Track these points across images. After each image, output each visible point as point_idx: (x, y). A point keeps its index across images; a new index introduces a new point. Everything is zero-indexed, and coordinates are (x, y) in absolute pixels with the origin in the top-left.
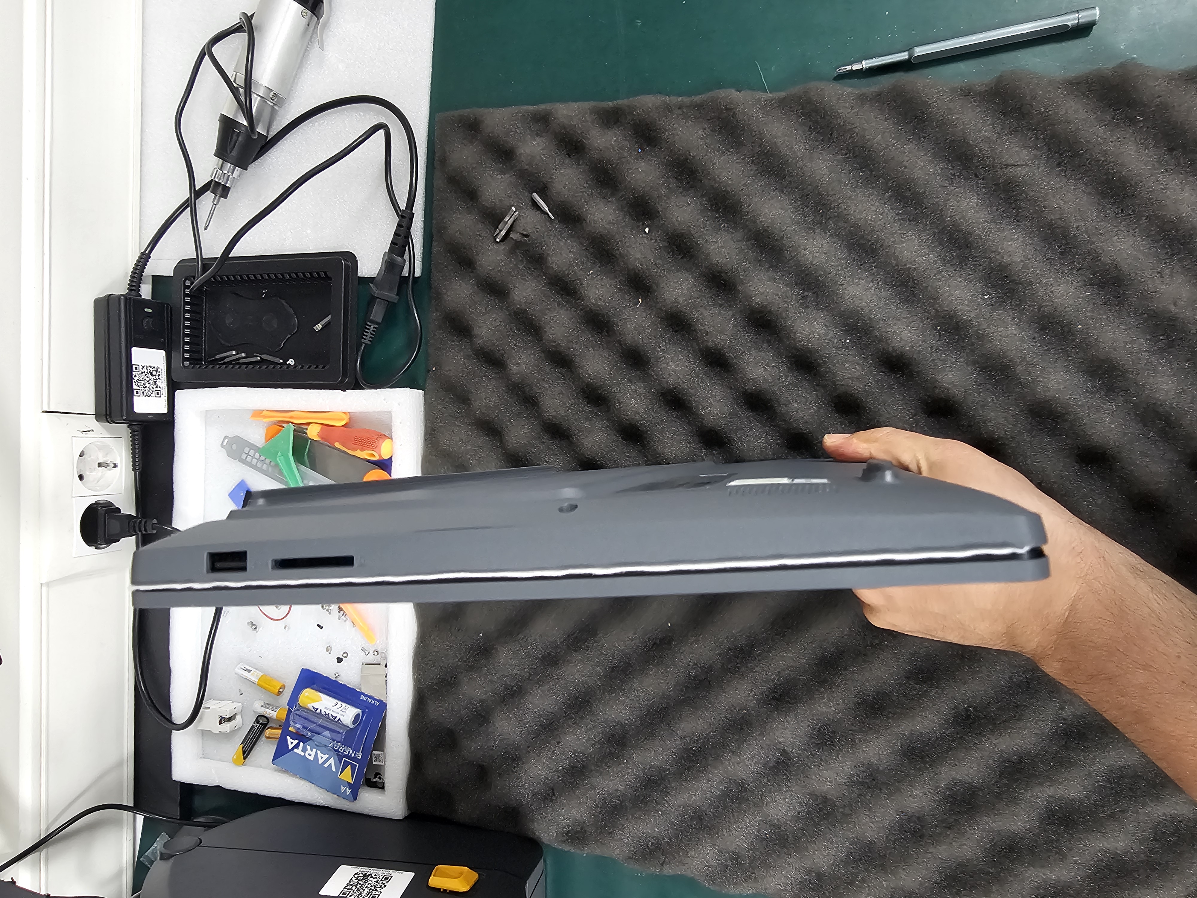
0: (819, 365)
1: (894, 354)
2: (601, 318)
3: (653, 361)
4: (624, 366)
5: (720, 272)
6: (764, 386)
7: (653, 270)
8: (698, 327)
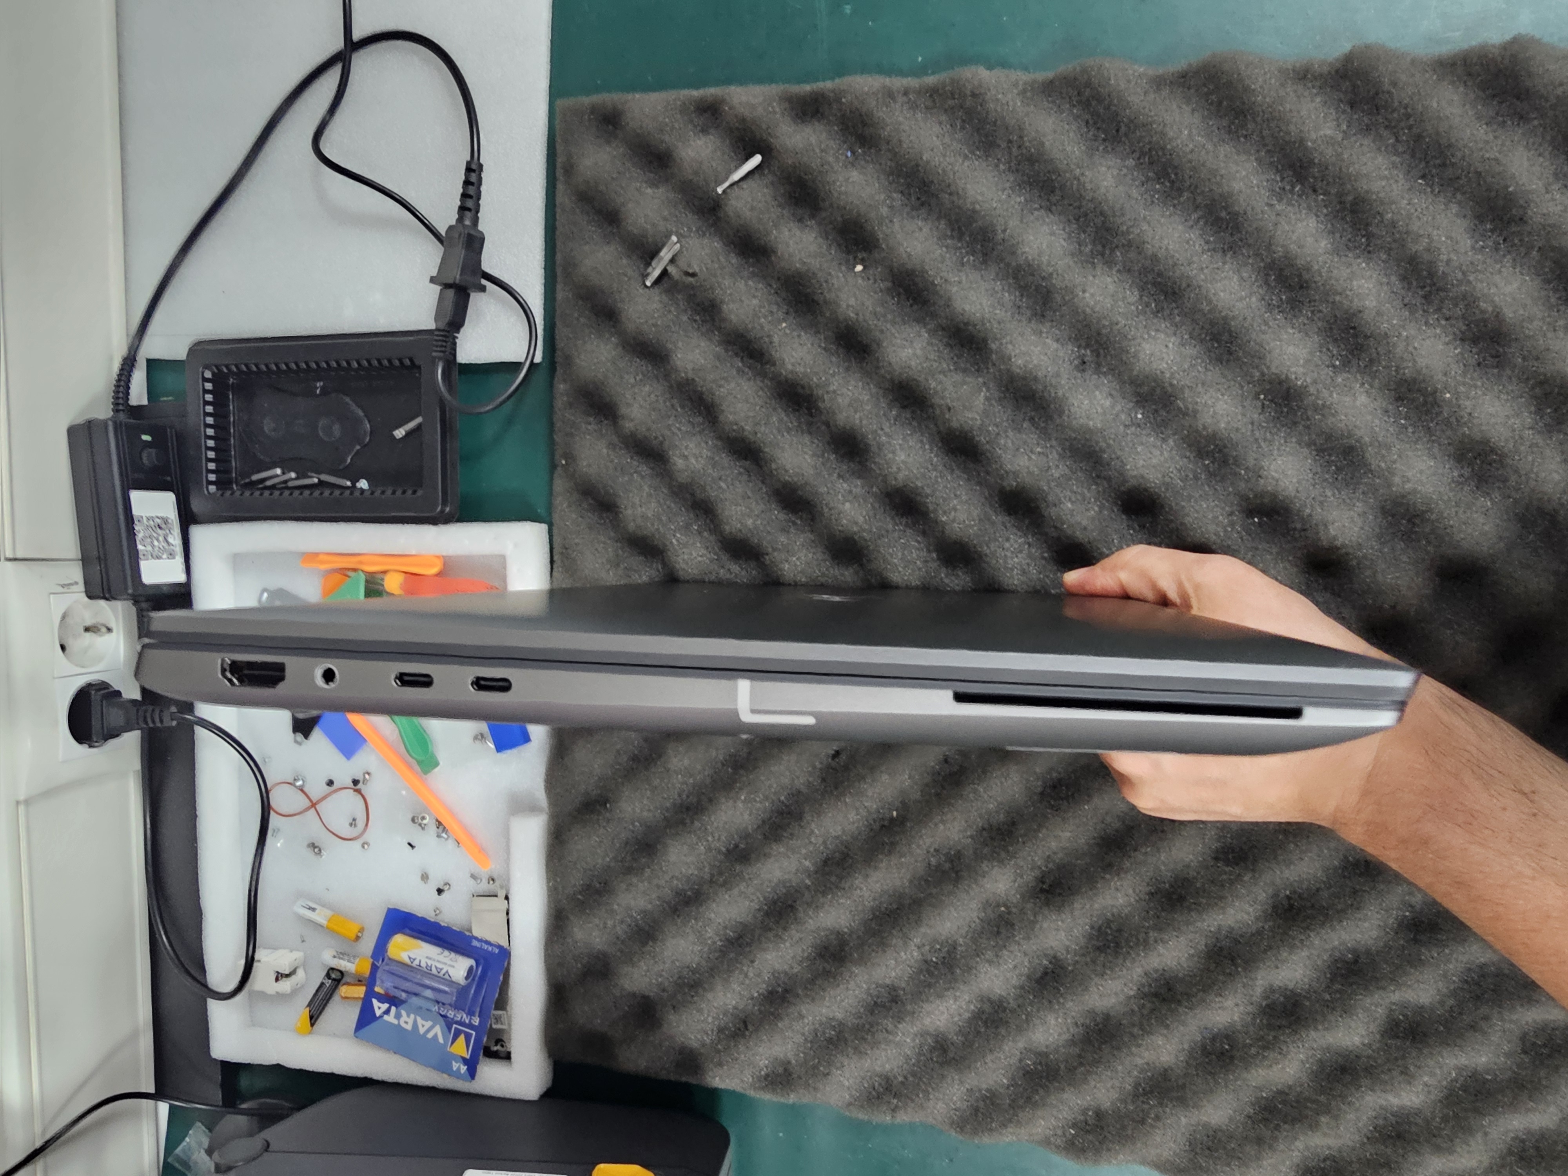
0: (1102, 449)
1: (1205, 433)
2: (800, 390)
3: (874, 449)
4: (832, 457)
5: (967, 324)
6: (1028, 480)
7: (872, 322)
8: (937, 400)
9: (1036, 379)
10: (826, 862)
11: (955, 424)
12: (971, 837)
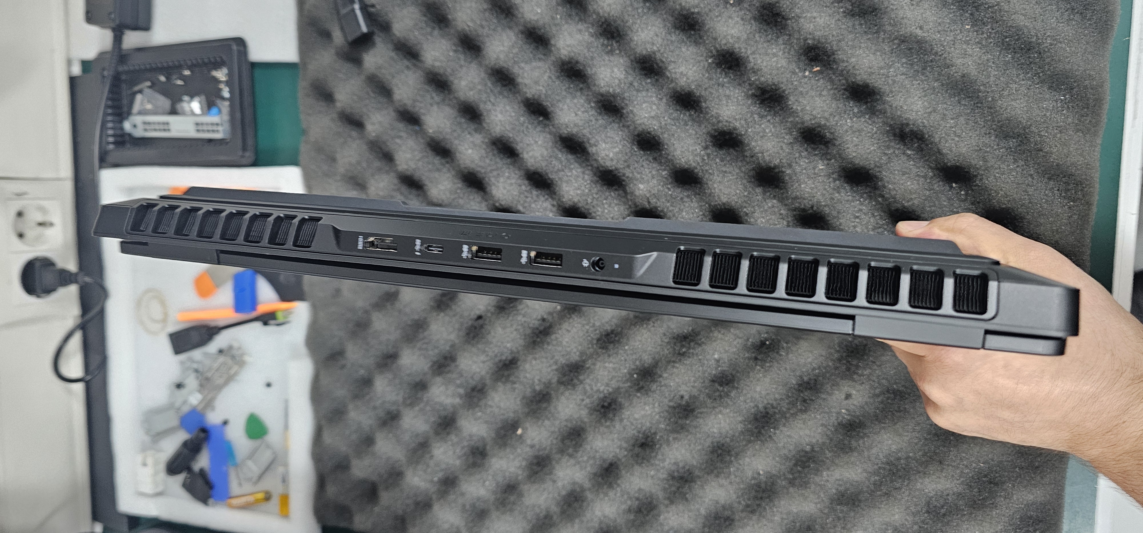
0: (623, 108)
1: (683, 93)
3: (485, 114)
4: (463, 120)
5: (534, 28)
6: (575, 130)
7: (480, 31)
8: (519, 80)
9: (577, 62)
10: (473, 389)
11: (529, 95)
12: (557, 370)
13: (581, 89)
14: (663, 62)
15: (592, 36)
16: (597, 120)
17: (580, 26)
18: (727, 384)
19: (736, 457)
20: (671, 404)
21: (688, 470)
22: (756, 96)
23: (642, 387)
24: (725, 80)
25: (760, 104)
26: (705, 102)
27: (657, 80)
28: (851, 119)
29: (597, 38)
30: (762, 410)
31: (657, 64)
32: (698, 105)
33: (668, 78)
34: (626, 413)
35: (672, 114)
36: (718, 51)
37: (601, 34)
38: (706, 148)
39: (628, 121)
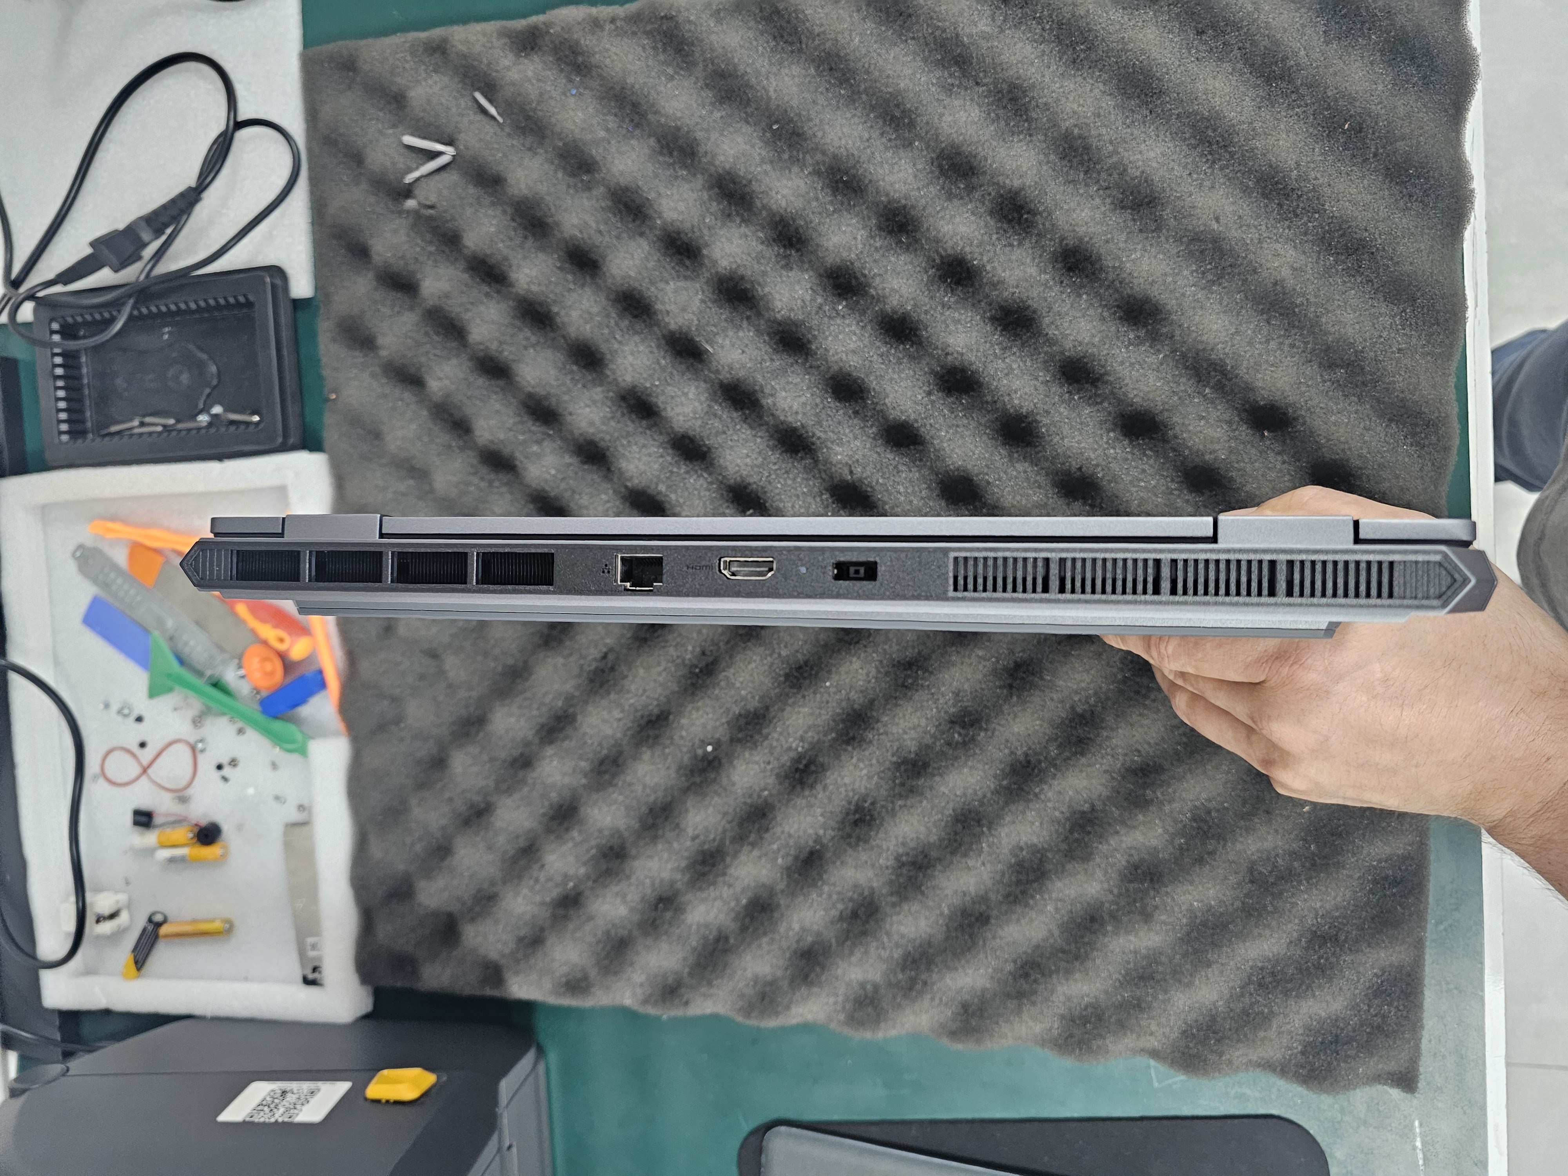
0: (809, 342)
1: (895, 317)
2: (539, 309)
3: (608, 357)
4: (575, 368)
5: (679, 233)
6: (742, 374)
7: (598, 240)
8: (658, 306)
9: (742, 277)
10: (603, 761)
11: (673, 327)
13: (748, 318)
14: (865, 276)
15: (762, 243)
16: (772, 360)
17: (743, 229)
18: (972, 726)
19: (989, 829)
20: (895, 759)
21: (922, 852)
22: (997, 320)
23: (853, 738)
24: (952, 300)
25: (1002, 330)
26: (926, 330)
27: (858, 302)
28: (1127, 347)
29: (769, 245)
30: (1022, 758)
31: (856, 278)
32: (915, 335)
33: (873, 297)
34: (831, 778)
35: (879, 348)
36: (942, 257)
37: (774, 240)
38: (929, 393)
39: (817, 360)
